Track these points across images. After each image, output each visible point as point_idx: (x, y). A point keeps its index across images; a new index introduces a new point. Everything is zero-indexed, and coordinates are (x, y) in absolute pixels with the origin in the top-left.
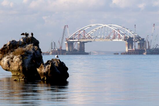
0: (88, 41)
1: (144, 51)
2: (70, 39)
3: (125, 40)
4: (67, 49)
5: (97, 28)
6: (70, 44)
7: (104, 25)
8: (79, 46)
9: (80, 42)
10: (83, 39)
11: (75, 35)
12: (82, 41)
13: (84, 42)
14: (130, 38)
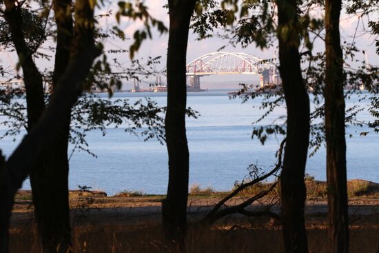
0: (205, 75)
3: (259, 73)
5: (218, 58)
7: (228, 54)
8: (193, 81)
9: (195, 76)
10: (199, 71)
12: (197, 74)
13: (199, 76)
14: (266, 70)
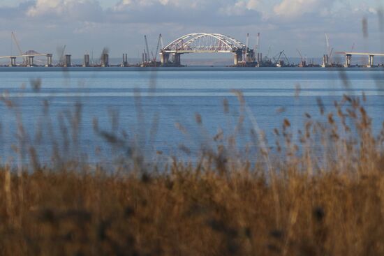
0: (185, 53)
1: (256, 63)
2: (166, 50)
3: (233, 52)
4: (162, 61)
5: (197, 38)
6: (166, 55)
7: (206, 35)
8: (174, 57)
9: (176, 53)
11: (172, 45)
12: (179, 52)
13: (180, 54)
14: (239, 49)
